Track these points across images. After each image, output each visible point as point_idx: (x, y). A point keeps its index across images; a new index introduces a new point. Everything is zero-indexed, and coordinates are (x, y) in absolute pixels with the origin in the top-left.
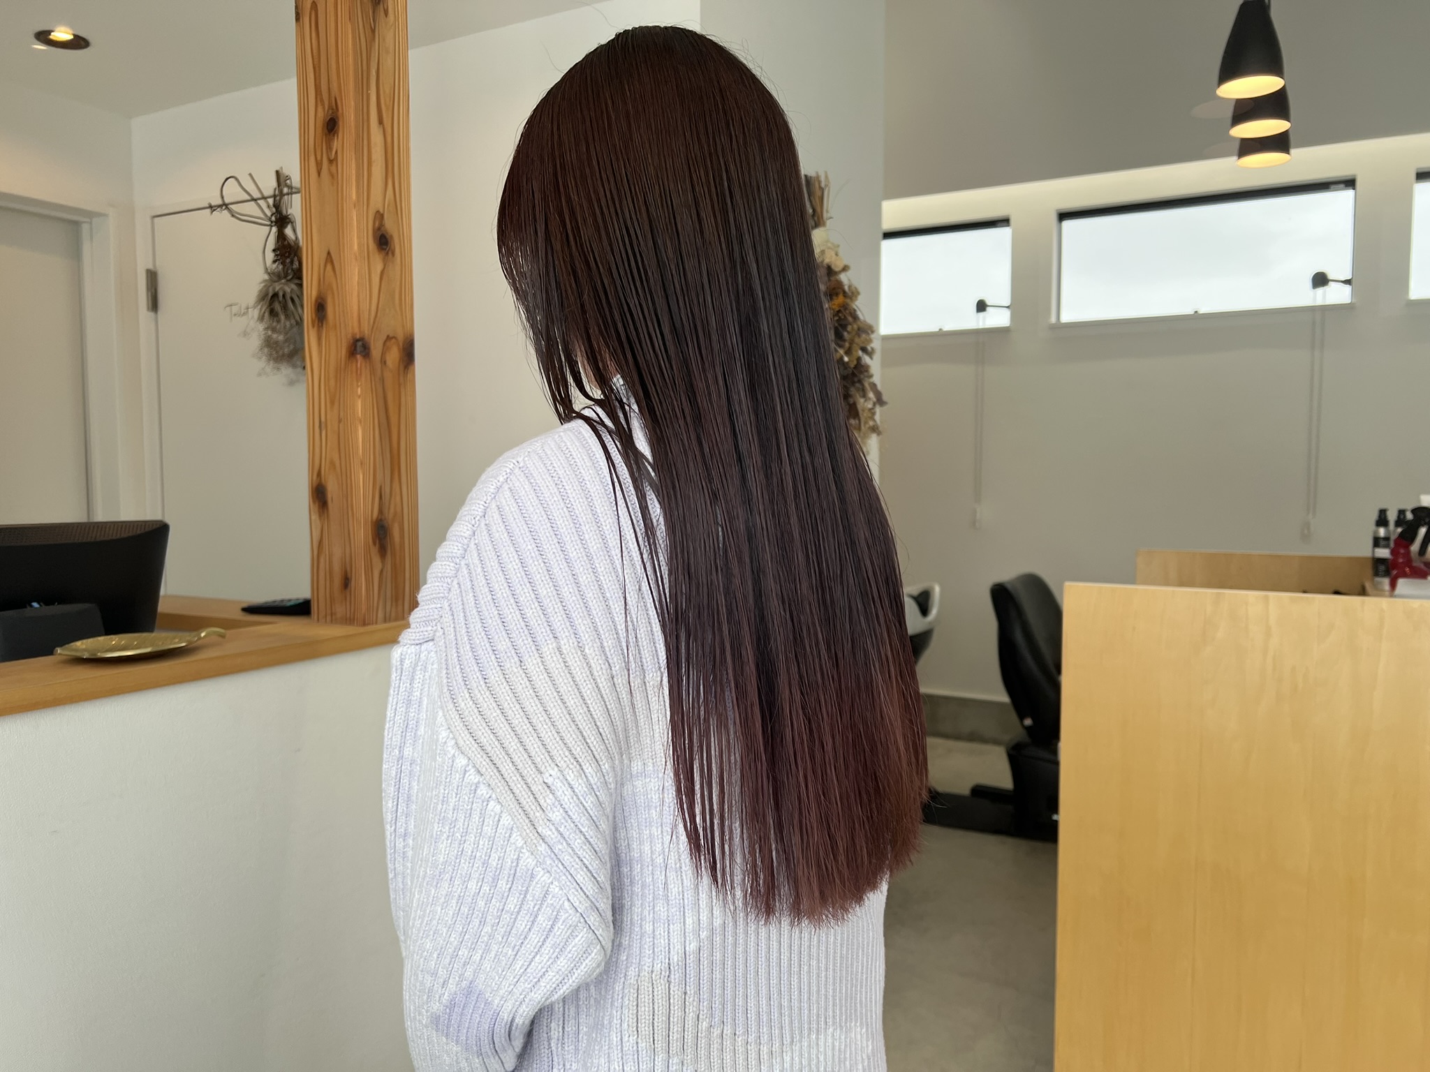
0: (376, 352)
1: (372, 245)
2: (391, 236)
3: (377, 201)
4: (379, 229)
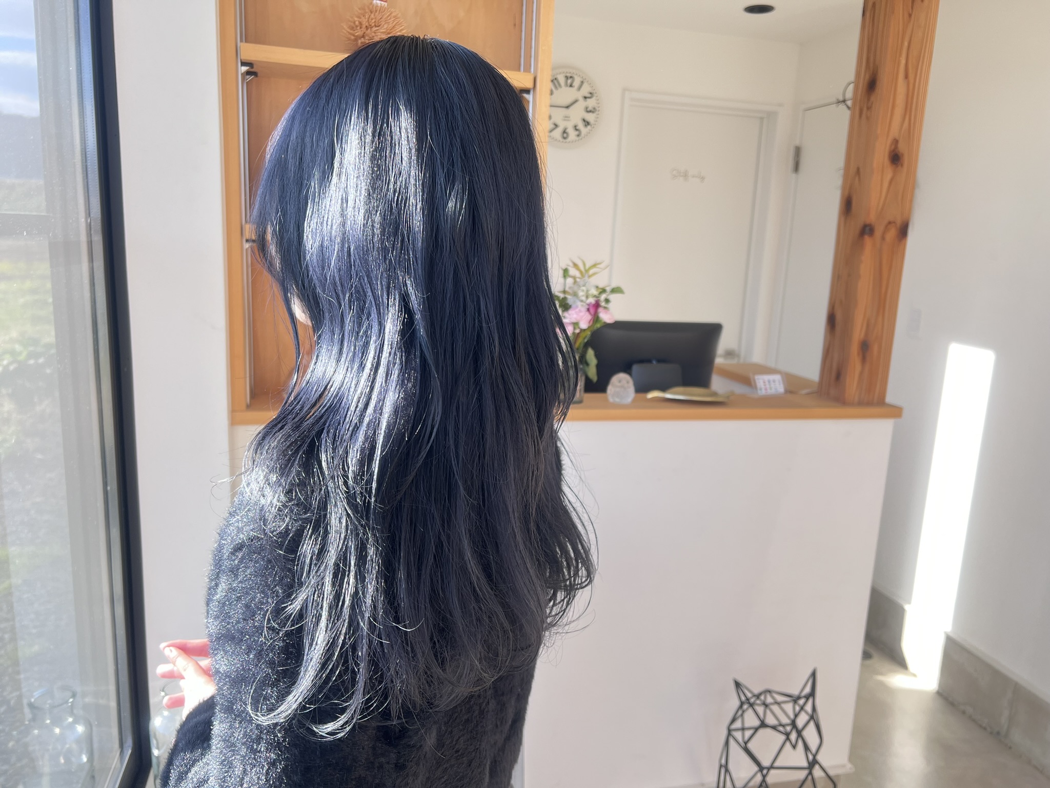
0: (878, 233)
1: (887, 161)
2: (903, 155)
3: (894, 131)
4: (894, 150)
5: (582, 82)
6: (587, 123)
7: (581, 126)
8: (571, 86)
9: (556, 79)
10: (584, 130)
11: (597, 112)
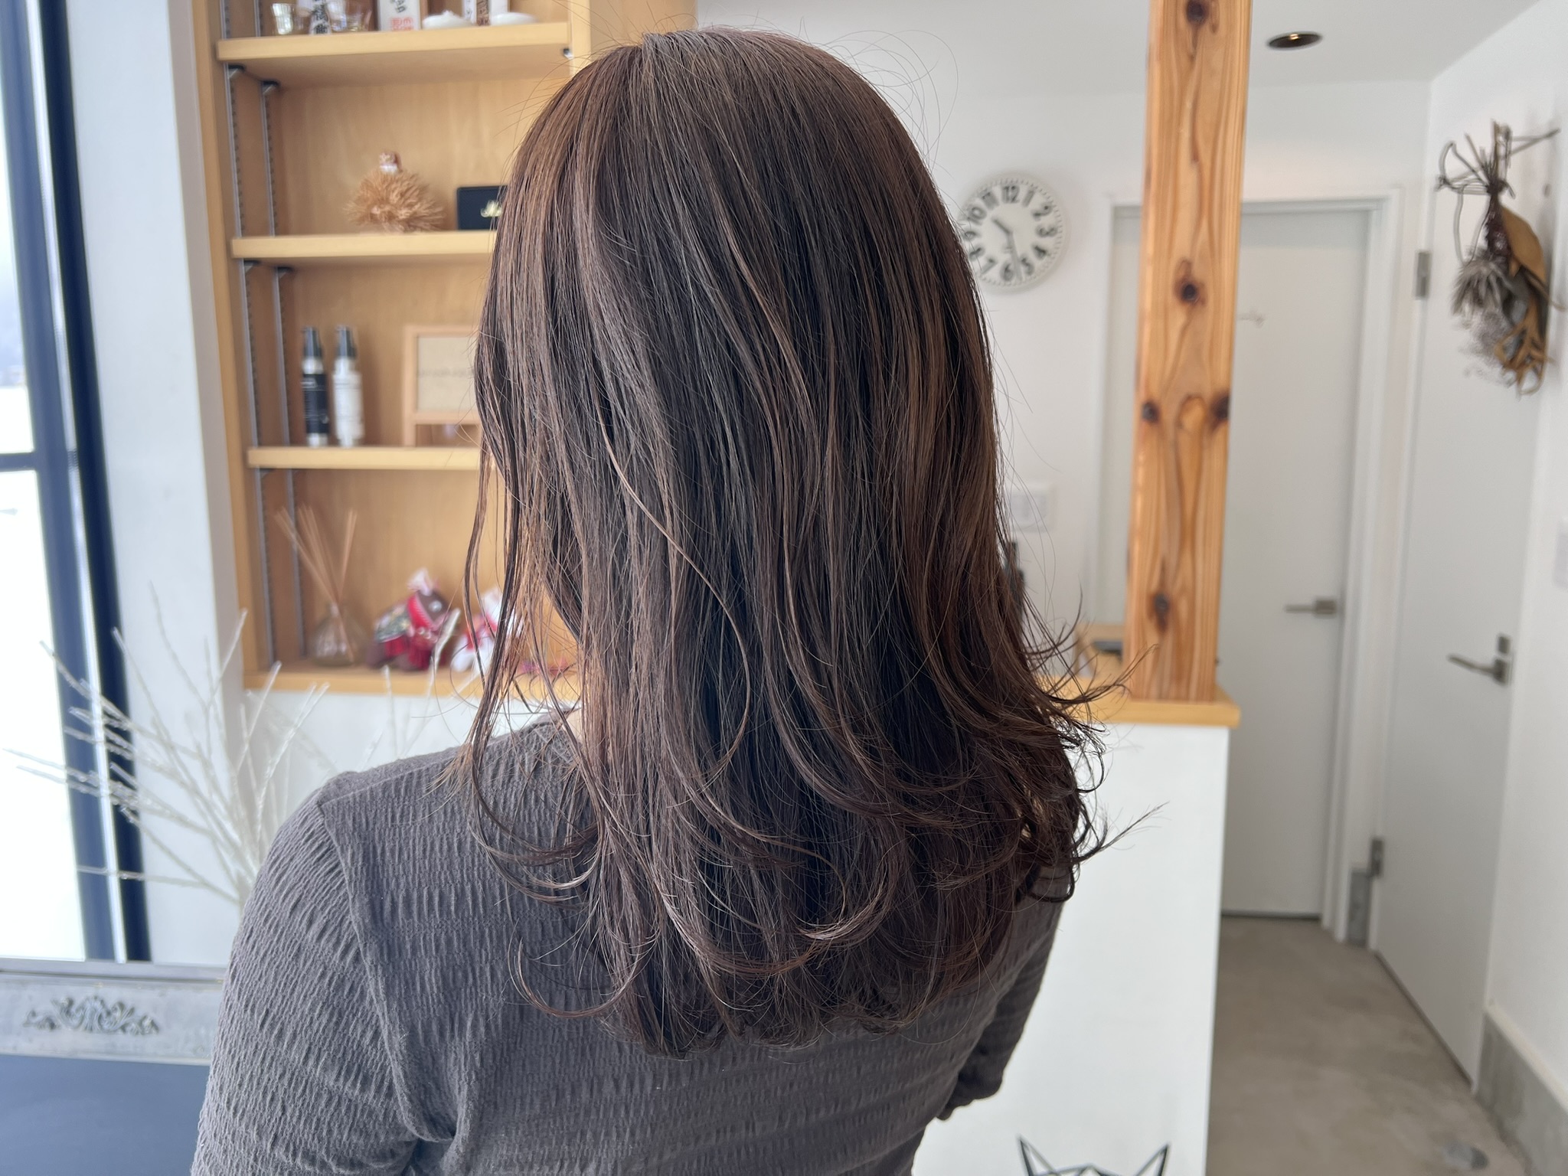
0: (1168, 416)
1: (1172, 299)
2: (1203, 285)
3: (1182, 248)
4: (1184, 280)
5: (1031, 194)
6: (1041, 252)
7: (1032, 257)
8: (1014, 200)
9: (989, 194)
10: (1038, 263)
11: (1058, 235)
